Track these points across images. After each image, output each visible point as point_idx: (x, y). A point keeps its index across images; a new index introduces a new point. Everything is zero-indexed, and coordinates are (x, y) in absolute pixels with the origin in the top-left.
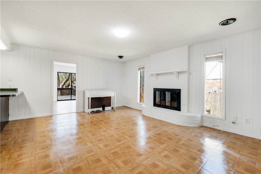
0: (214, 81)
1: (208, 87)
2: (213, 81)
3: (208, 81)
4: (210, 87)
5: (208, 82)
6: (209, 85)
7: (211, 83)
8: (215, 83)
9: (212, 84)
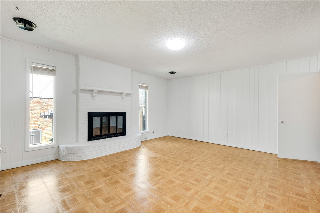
0: (49, 101)
1: (40, 109)
2: (47, 101)
3: (40, 100)
4: (43, 109)
5: (41, 102)
6: (42, 106)
7: (45, 103)
8: (50, 104)
9: (46, 105)
